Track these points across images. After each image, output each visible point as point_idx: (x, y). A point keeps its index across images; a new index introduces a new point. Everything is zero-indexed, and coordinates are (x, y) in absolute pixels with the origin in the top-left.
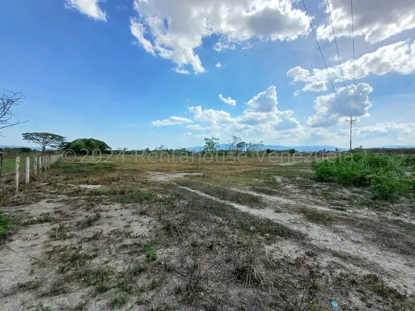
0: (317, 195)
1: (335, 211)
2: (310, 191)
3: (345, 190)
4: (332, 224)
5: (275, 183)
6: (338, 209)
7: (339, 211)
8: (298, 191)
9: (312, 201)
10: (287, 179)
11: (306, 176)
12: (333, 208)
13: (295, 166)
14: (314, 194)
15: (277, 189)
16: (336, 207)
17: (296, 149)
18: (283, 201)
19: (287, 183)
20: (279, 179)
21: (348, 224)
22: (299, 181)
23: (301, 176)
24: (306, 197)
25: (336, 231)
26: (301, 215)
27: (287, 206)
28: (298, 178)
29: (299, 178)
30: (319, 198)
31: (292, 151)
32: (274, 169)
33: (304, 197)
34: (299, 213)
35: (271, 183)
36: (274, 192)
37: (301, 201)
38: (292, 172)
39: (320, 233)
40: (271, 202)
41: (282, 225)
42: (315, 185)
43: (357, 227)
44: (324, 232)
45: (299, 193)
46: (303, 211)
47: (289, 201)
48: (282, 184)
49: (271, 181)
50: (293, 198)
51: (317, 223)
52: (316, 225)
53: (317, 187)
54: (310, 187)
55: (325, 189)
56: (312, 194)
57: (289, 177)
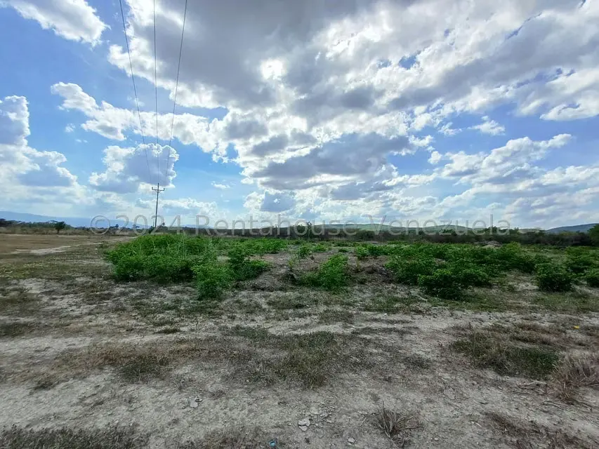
0: (124, 310)
1: (165, 337)
2: (110, 303)
3: (164, 291)
4: (170, 370)
5: (24, 300)
6: (167, 332)
7: (170, 335)
8: (85, 309)
9: (120, 327)
10: (55, 285)
11: (95, 273)
12: (159, 332)
13: (70, 254)
14: (119, 310)
15: (32, 313)
16: (163, 328)
17: (67, 223)
18: (54, 344)
19: (57, 294)
20: (33, 287)
21: (193, 358)
22: (83, 287)
23: (85, 273)
24: (106, 321)
25: (182, 385)
26: (108, 373)
27: (66, 359)
28: (80, 280)
29: (82, 279)
30: (131, 317)
31: (60, 226)
32: (18, 263)
33: (101, 320)
34: (101, 368)
35: (12, 301)
36: (25, 325)
37: (99, 333)
38: (65, 267)
39: (158, 404)
40: (16, 358)
41: (63, 432)
42: (117, 290)
43: (207, 359)
44: (163, 398)
45: (90, 314)
46: (110, 359)
47: (71, 340)
48: (46, 299)
49: (13, 294)
50: (78, 332)
51: (145, 381)
52: (144, 387)
53: (123, 294)
54: (108, 296)
55: (133, 294)
56: (116, 310)
57: (60, 280)
